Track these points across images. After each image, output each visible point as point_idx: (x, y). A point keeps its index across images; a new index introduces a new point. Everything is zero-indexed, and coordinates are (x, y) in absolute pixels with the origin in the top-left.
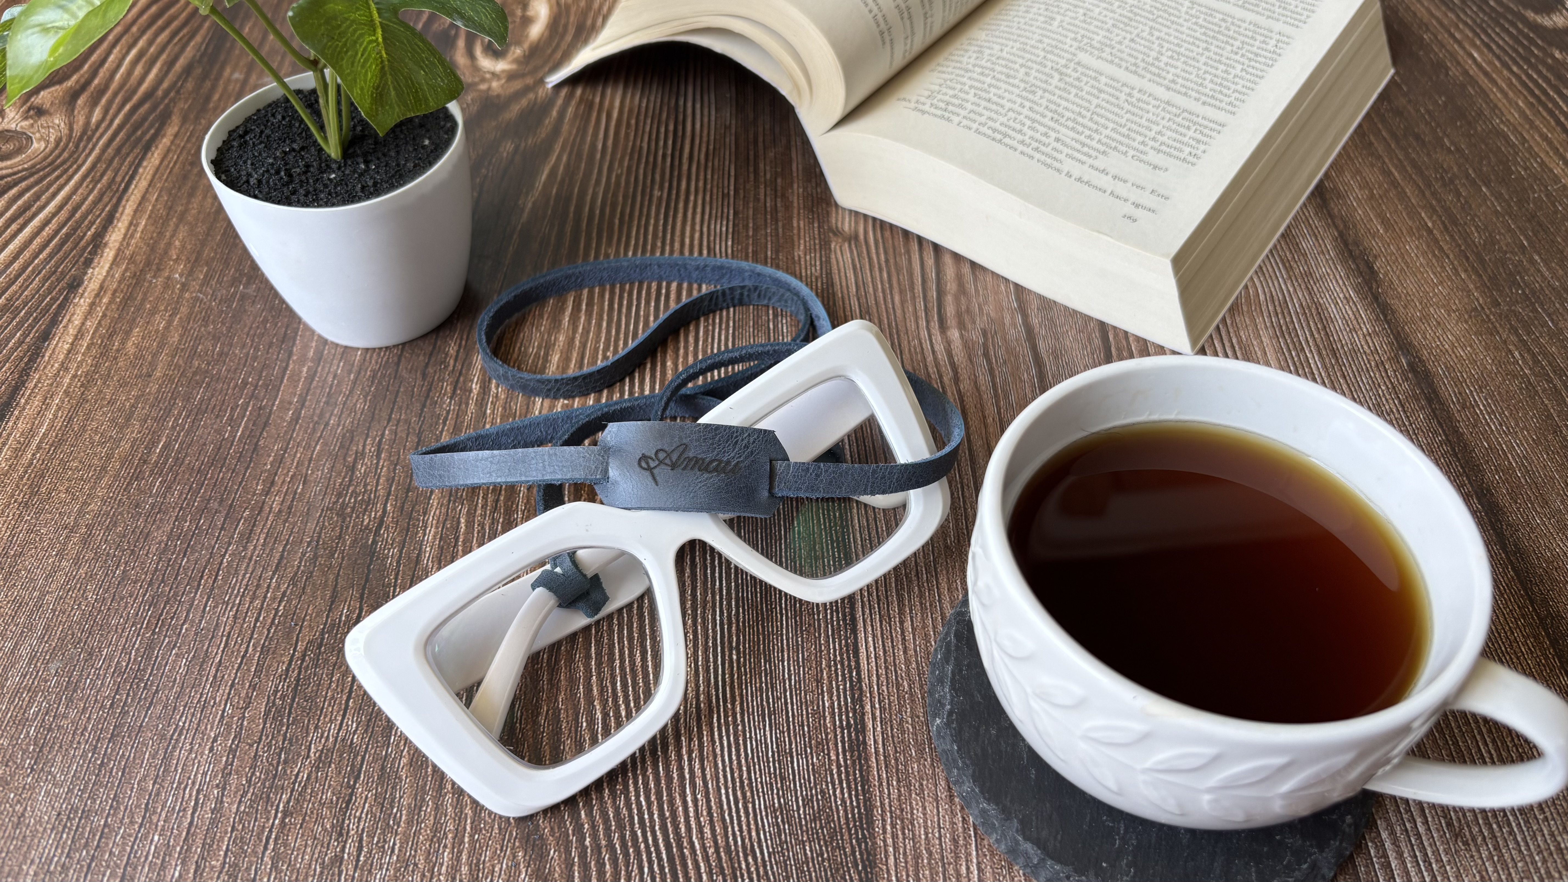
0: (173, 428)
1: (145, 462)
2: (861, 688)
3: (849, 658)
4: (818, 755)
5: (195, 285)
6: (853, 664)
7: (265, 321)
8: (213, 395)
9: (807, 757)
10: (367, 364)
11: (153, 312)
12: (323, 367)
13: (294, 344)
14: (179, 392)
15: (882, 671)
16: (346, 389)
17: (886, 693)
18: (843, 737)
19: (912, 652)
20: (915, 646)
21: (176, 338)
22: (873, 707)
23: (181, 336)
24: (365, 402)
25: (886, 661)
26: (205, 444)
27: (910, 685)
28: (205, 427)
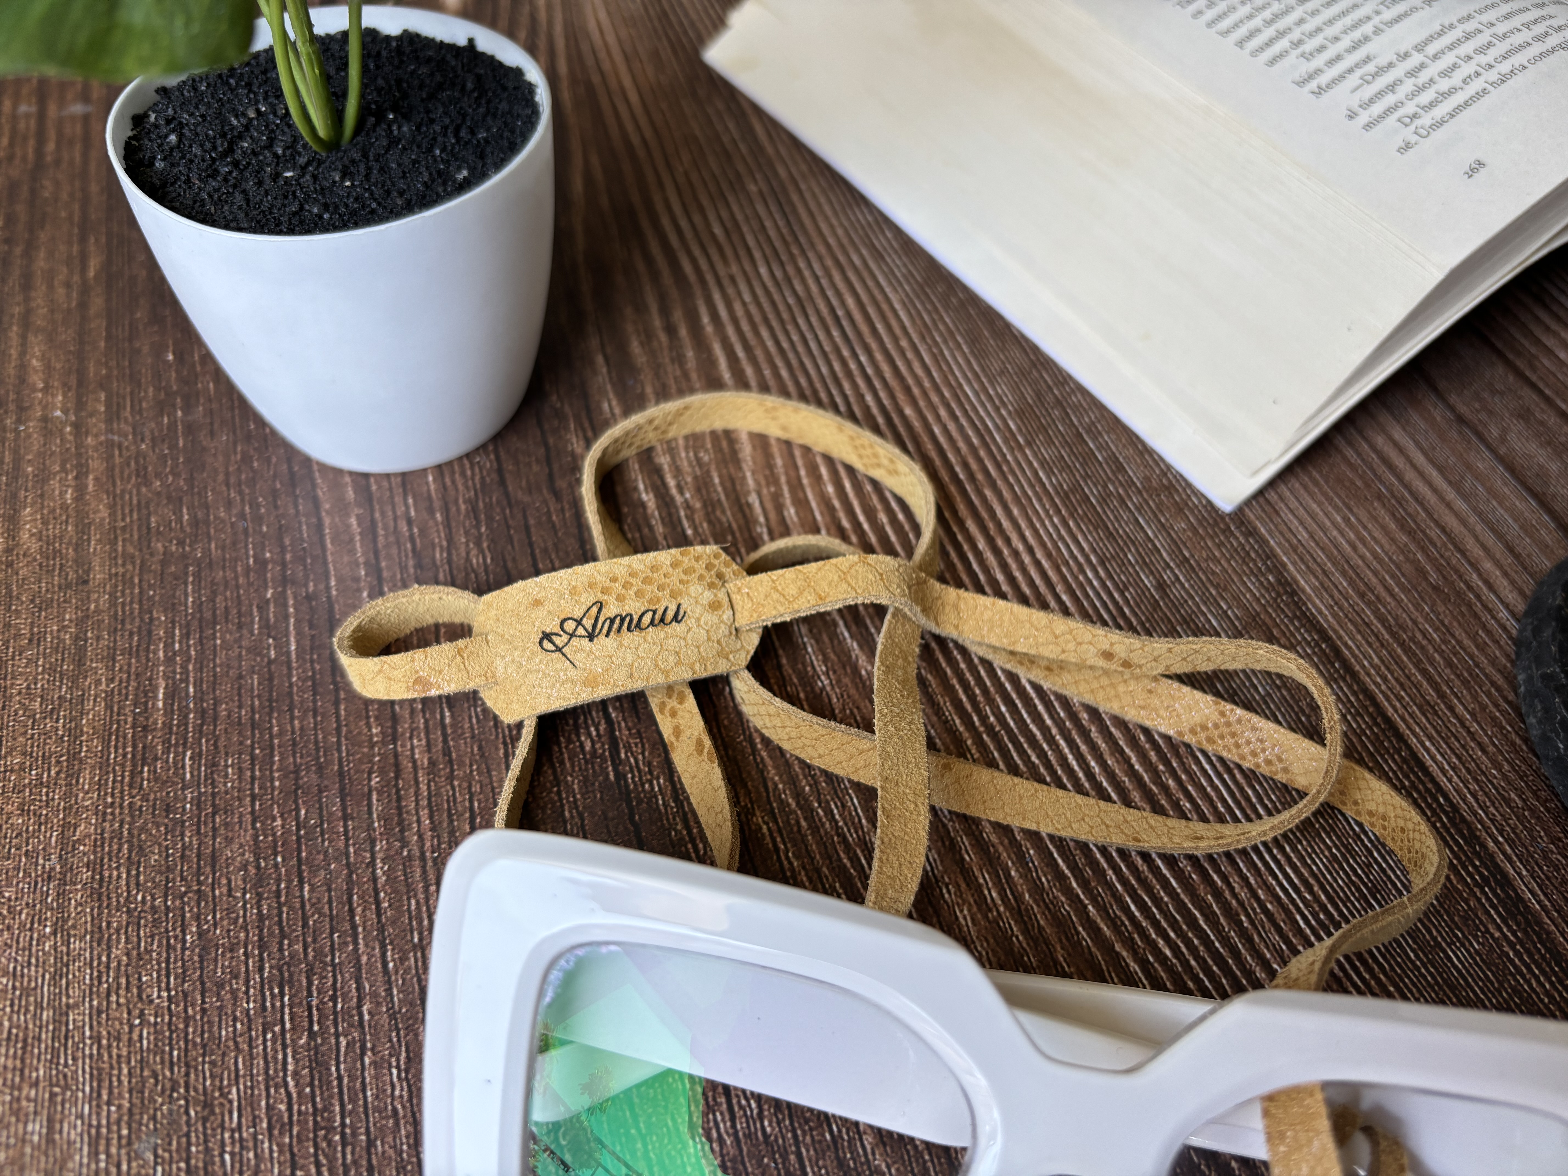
0: (169, 660)
1: (145, 728)
2: (1463, 819)
3: (1418, 778)
4: (1476, 937)
5: (97, 424)
6: (1430, 786)
7: (246, 459)
8: (214, 593)
9: (1463, 945)
10: (452, 493)
11: (43, 478)
12: (383, 513)
13: (314, 486)
14: (150, 598)
15: (1474, 786)
16: (439, 537)
17: (1499, 818)
18: (1488, 899)
19: (1491, 749)
20: (1490, 738)
21: (104, 512)
22: (1496, 842)
23: (112, 507)
24: (481, 551)
25: (1468, 771)
26: (240, 677)
27: (1520, 797)
28: (226, 646)
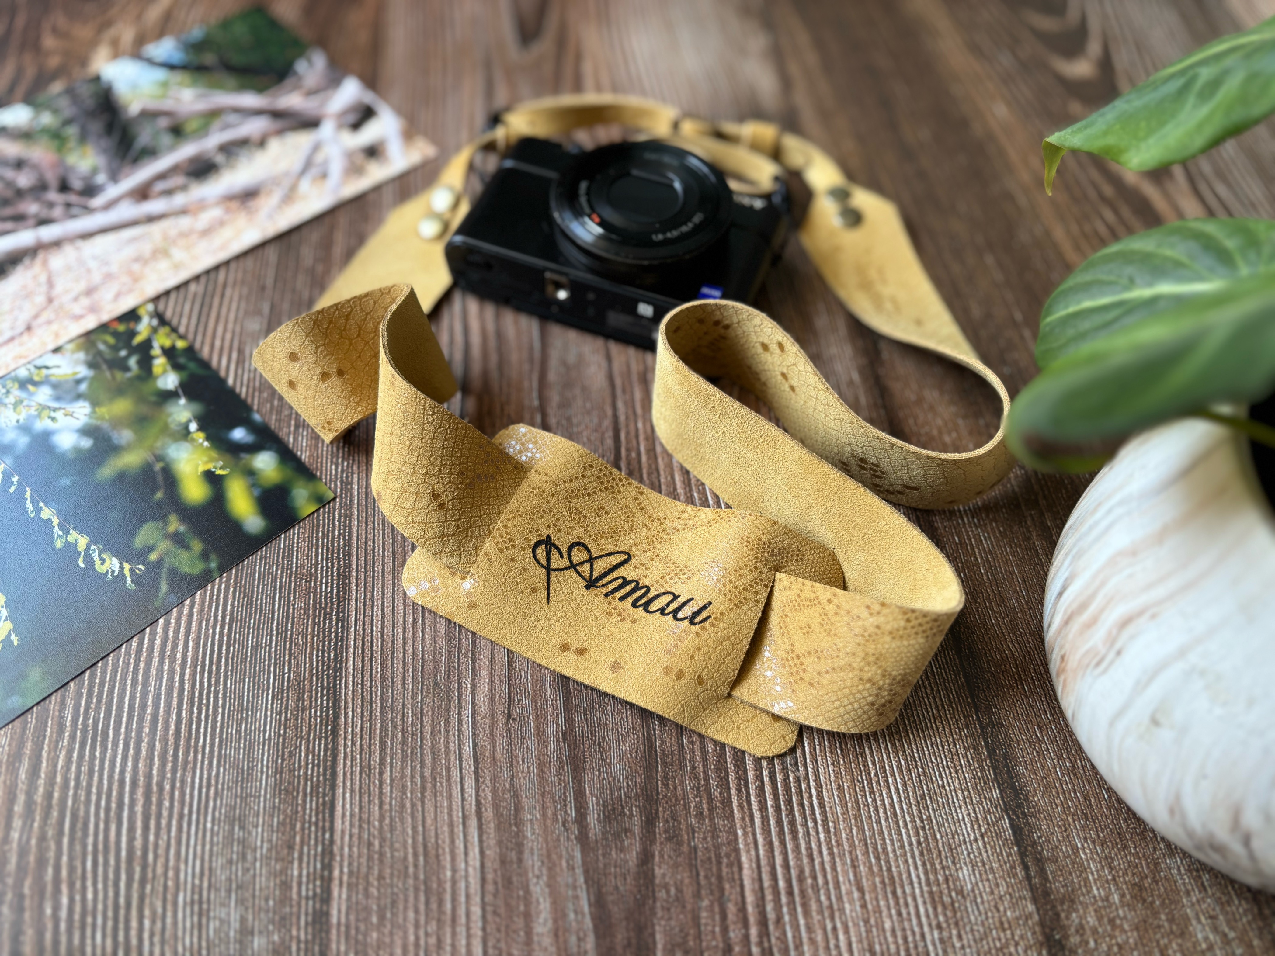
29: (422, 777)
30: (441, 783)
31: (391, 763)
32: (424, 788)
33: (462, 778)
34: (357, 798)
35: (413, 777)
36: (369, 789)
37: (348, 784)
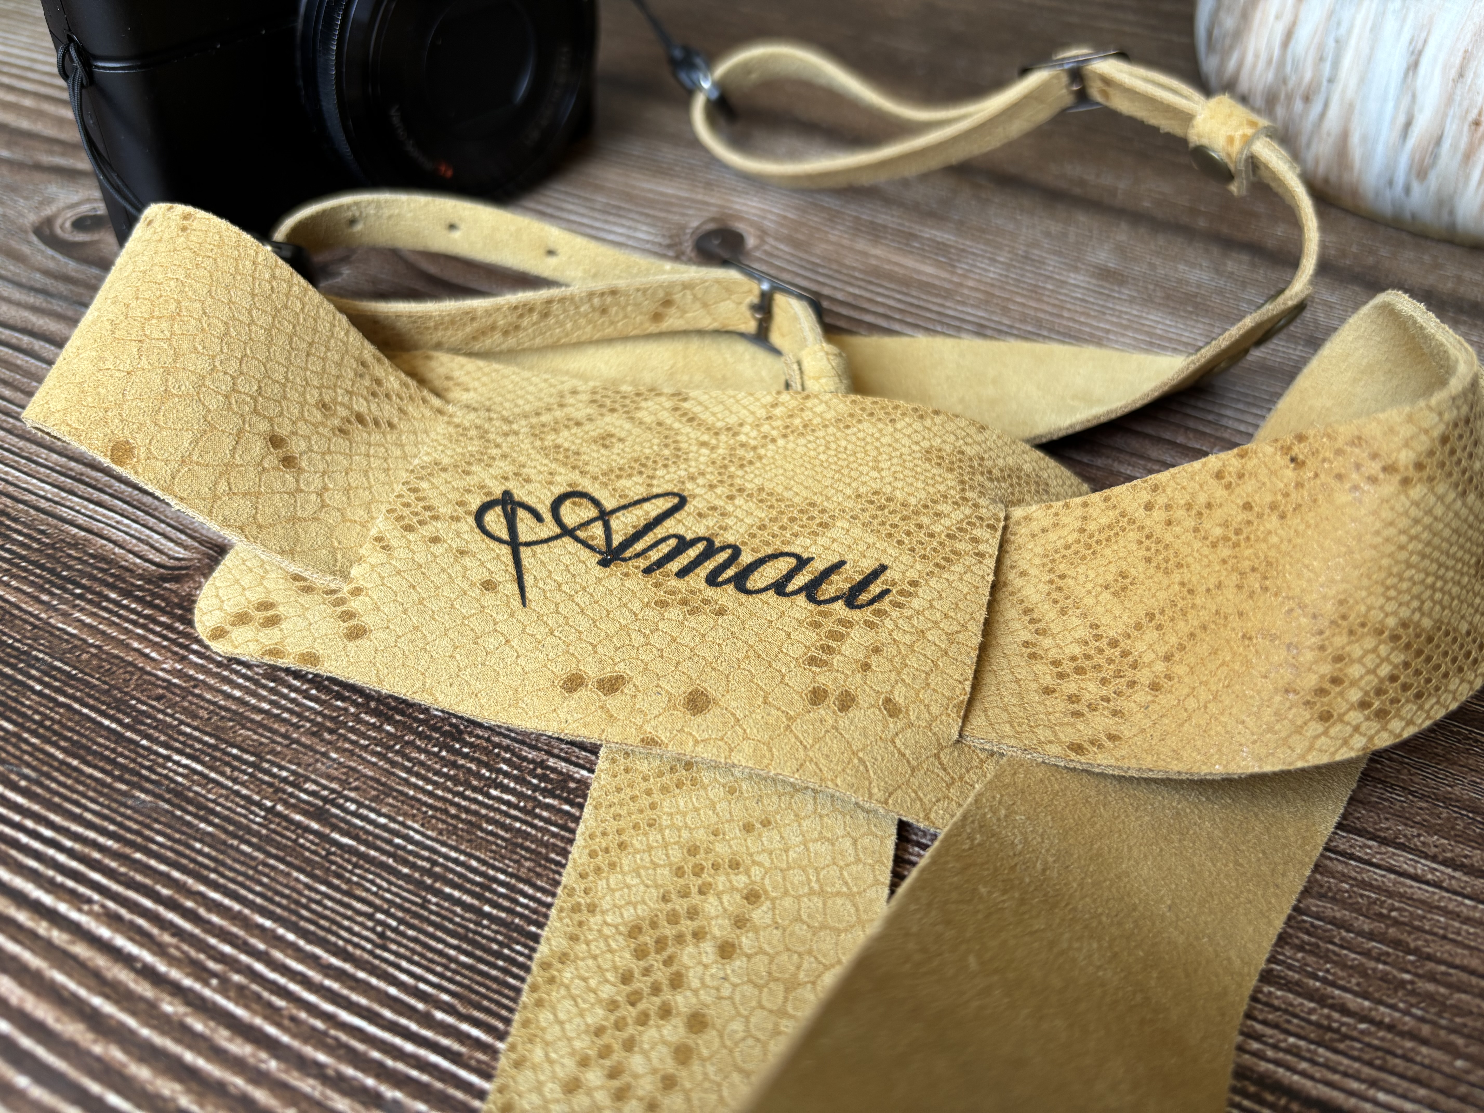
29: (1371, 936)
30: (1393, 909)
31: (1324, 980)
32: (1397, 944)
33: (1391, 870)
34: (1394, 1080)
35: (1367, 954)
36: (1377, 1048)
37: (1355, 1085)
